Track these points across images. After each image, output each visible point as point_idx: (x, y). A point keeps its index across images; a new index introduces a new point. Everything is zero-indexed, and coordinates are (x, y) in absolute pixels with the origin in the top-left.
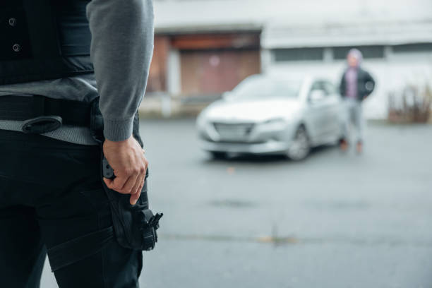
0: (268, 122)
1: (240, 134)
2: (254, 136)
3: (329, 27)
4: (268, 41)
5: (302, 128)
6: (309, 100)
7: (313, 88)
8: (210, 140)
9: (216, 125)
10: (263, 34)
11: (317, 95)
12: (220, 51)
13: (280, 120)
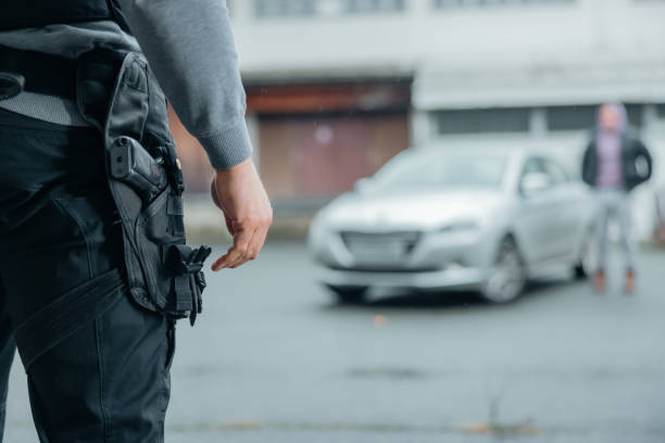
0: (447, 229)
1: (393, 253)
2: (419, 257)
3: (539, 71)
4: (426, 97)
5: (509, 241)
6: (521, 191)
7: (525, 171)
8: (336, 267)
9: (346, 236)
10: (416, 83)
11: (535, 181)
12: (334, 116)
13: (469, 225)
